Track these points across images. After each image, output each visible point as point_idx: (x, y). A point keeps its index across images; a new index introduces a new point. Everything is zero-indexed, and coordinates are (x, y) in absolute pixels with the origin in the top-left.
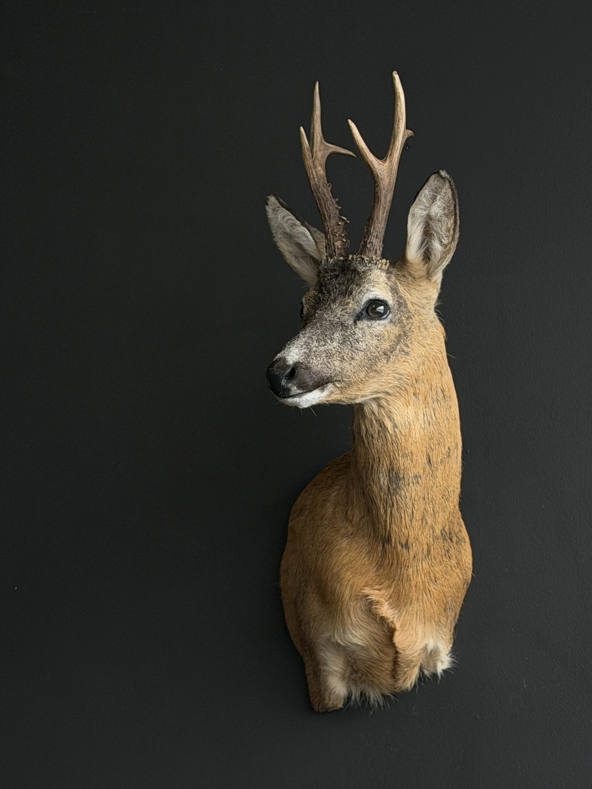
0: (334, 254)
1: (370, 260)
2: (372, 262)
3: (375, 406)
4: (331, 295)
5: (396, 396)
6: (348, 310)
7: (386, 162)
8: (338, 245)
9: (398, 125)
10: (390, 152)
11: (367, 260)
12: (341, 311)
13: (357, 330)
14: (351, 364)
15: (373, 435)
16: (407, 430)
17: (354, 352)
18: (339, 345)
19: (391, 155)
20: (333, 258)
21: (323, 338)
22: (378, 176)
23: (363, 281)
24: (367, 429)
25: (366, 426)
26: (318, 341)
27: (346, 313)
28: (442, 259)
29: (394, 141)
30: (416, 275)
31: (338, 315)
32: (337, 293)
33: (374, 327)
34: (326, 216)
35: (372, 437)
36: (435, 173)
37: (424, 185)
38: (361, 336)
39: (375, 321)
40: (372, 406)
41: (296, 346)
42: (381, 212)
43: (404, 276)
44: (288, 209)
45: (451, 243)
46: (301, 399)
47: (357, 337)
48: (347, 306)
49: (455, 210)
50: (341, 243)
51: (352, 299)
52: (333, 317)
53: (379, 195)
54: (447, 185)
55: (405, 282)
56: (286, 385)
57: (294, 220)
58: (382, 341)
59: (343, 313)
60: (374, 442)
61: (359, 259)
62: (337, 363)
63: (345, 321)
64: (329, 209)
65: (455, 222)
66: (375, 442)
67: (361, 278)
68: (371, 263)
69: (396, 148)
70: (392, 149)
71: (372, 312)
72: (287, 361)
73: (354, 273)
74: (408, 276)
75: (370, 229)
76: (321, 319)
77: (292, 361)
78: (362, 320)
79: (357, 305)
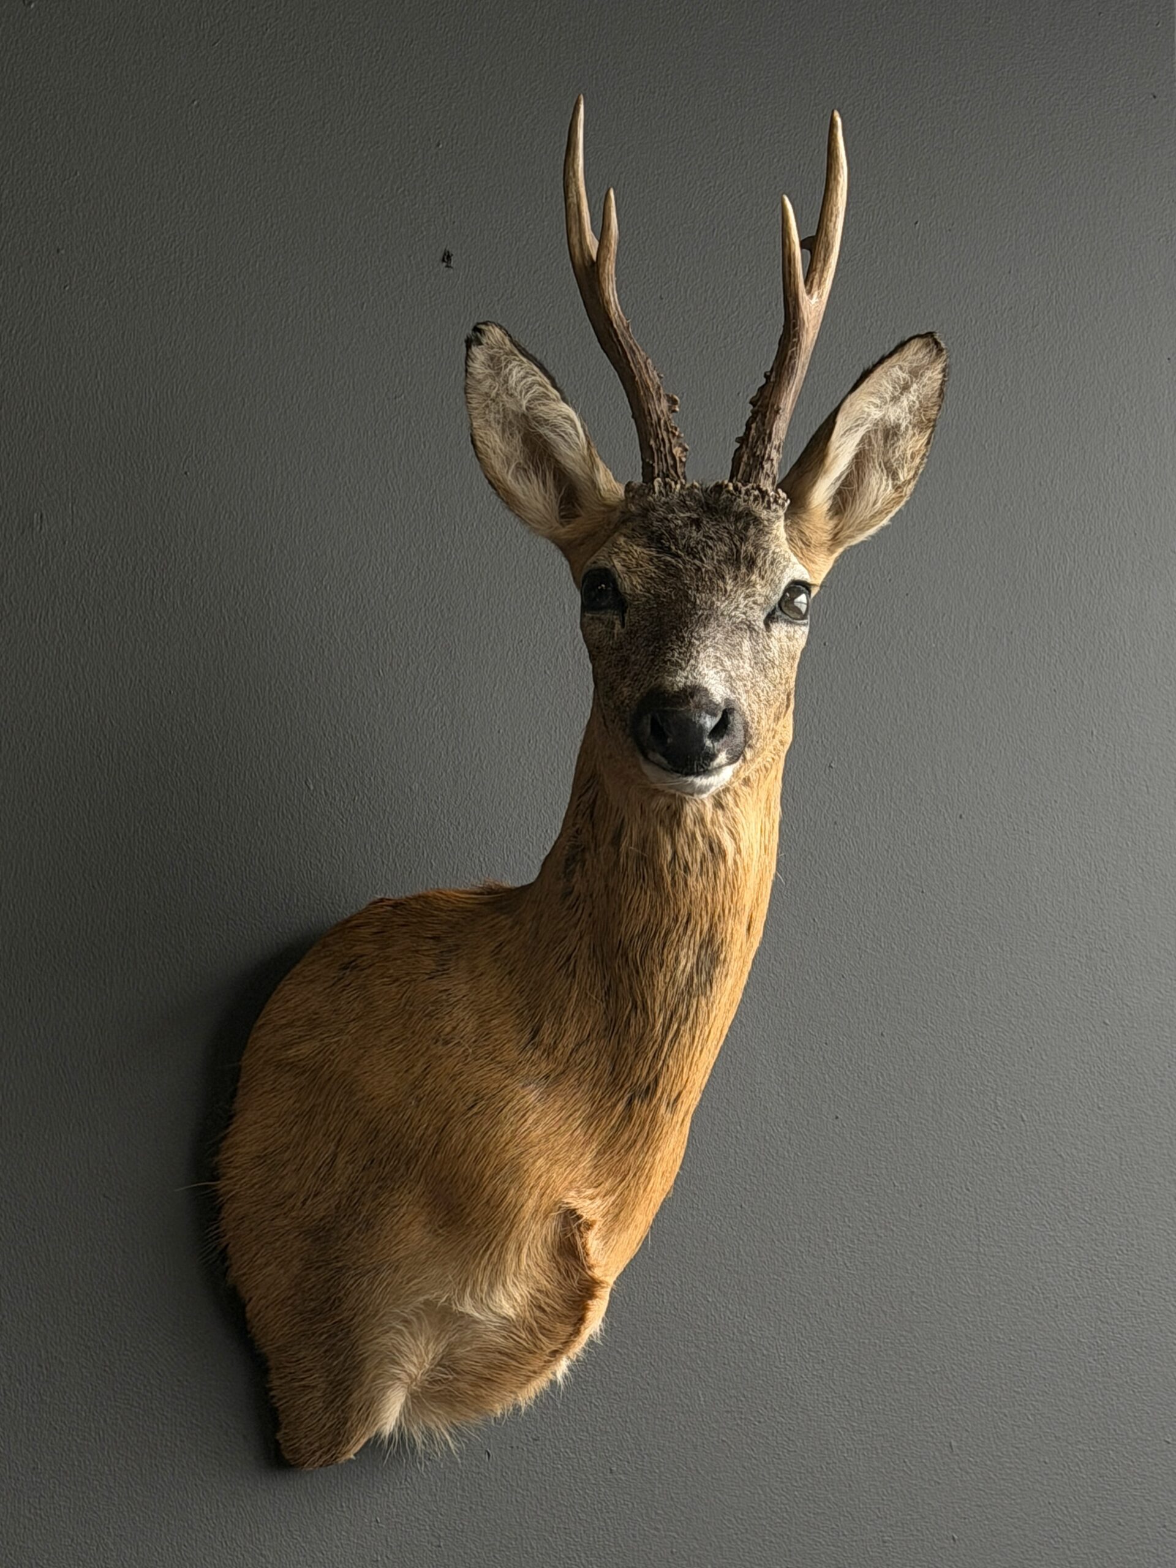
0: (672, 472)
1: (776, 497)
4: (701, 561)
6: (755, 598)
7: (812, 300)
8: (679, 454)
11: (773, 496)
12: (744, 598)
13: (771, 642)
18: (752, 670)
19: (819, 283)
20: (678, 482)
22: (804, 323)
27: (753, 603)
28: (883, 512)
30: (813, 538)
32: (716, 557)
33: (796, 639)
39: (798, 627)
45: (910, 483)
47: (773, 658)
48: (754, 589)
51: (758, 575)
52: (734, 610)
53: (795, 362)
56: (710, 748)
61: (756, 493)
67: (761, 532)
69: (830, 270)
71: (787, 607)
72: (711, 693)
73: (743, 520)
74: (796, 540)
77: (717, 696)
78: (777, 622)
79: (771, 590)
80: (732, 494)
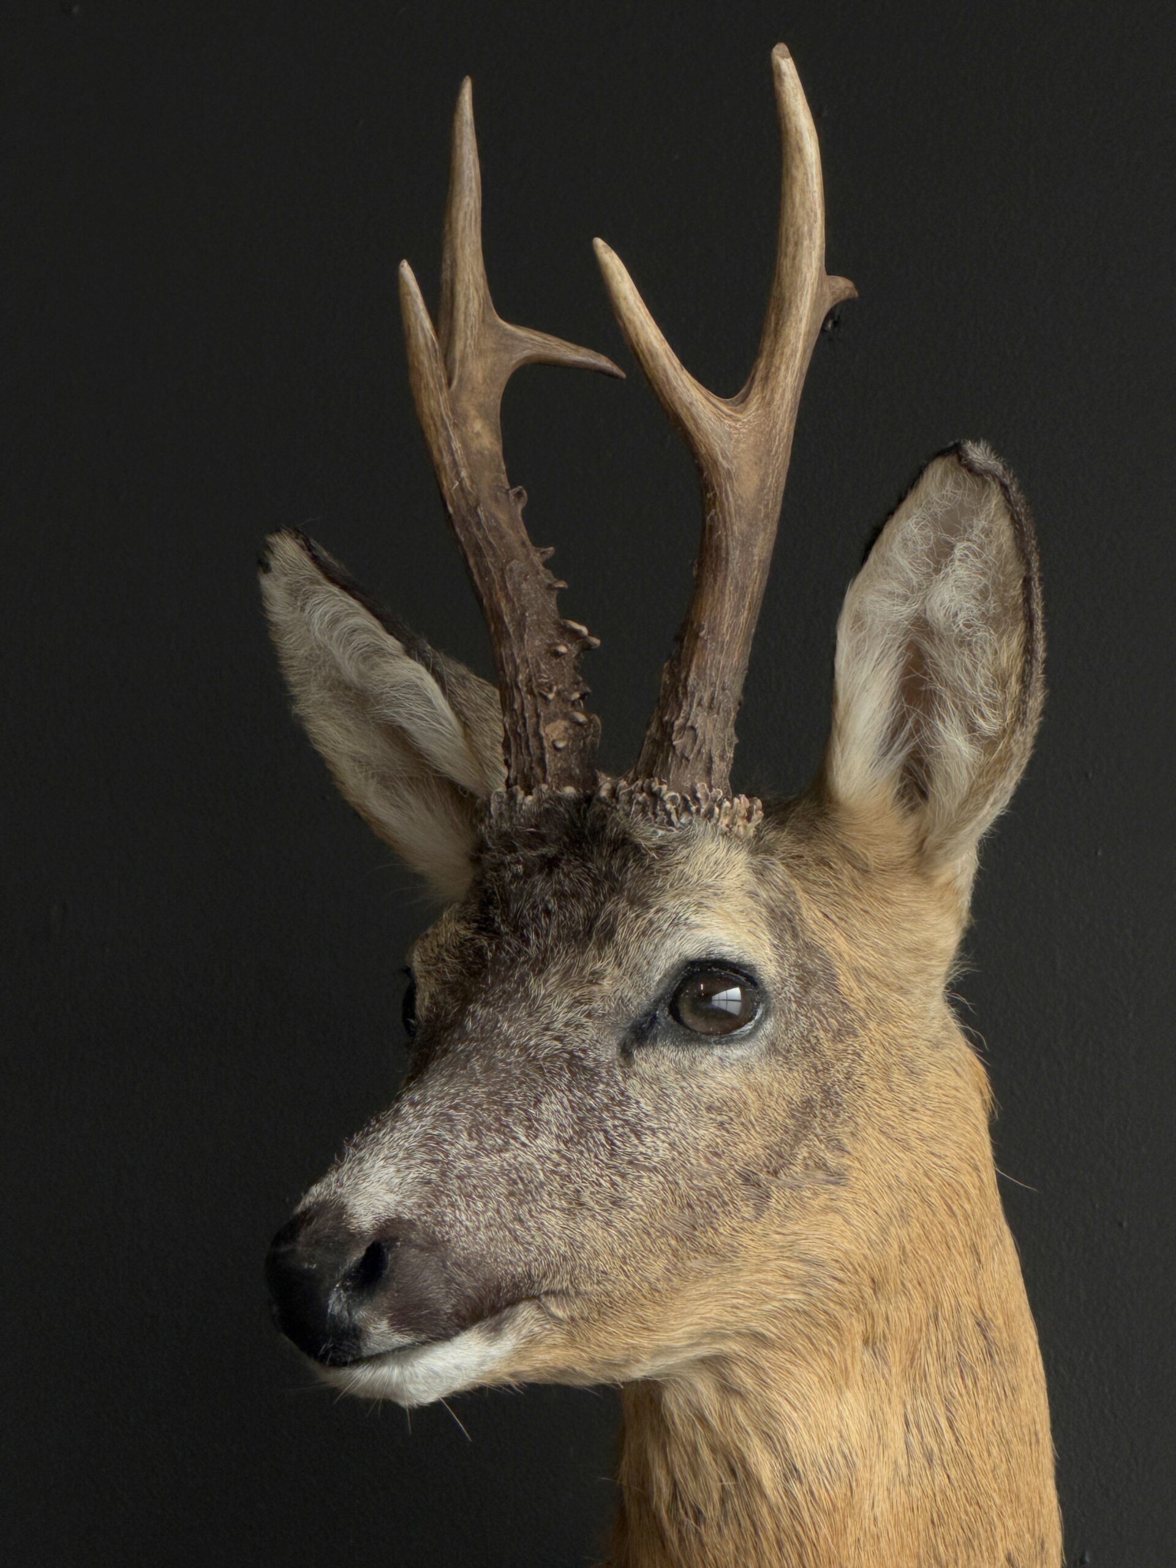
0: (538, 771)
1: (684, 799)
2: (694, 808)
3: (706, 1391)
4: (527, 942)
5: (794, 1351)
6: (595, 1005)
7: (745, 408)
8: (555, 737)
9: (794, 258)
10: (762, 364)
11: (673, 800)
12: (570, 1007)
13: (634, 1087)
14: (609, 1223)
15: (703, 1509)
16: (840, 1490)
17: (623, 1176)
18: (562, 1146)
19: (766, 379)
20: (534, 791)
21: (498, 1119)
22: (715, 462)
23: (659, 884)
24: (675, 1484)
25: (670, 1472)
26: (476, 1130)
27: (589, 1015)
28: (977, 794)
29: (777, 324)
30: (871, 856)
31: (558, 1025)
32: (553, 932)
33: (705, 1073)
34: (506, 619)
35: (698, 1516)
36: (942, 453)
37: (901, 500)
38: (649, 1109)
39: (705, 1049)
40: (696, 1391)
41: (385, 1152)
42: (728, 605)
43: (823, 862)
44: (347, 588)
45: (1013, 732)
46: (408, 1371)
47: (636, 1116)
48: (595, 988)
49: (1027, 600)
50: (566, 729)
51: (612, 959)
52: (537, 1034)
53: (719, 537)
54: (995, 500)
55: (828, 885)
56: (346, 1313)
57: (374, 633)
58: (738, 1129)
59: (577, 1015)
60: (705, 1539)
61: (641, 797)
62: (553, 1221)
63: (584, 1051)
64: (517, 589)
65: (1028, 650)
66: (710, 1536)
67: (648, 872)
68: (691, 813)
69: (788, 351)
70: (772, 354)
71: (695, 1010)
72: (351, 1215)
73: (619, 853)
74: (838, 865)
75: (683, 676)
76: (488, 1036)
77: (370, 1217)
78: (654, 1044)
79: (634, 986)
80: (608, 805)
